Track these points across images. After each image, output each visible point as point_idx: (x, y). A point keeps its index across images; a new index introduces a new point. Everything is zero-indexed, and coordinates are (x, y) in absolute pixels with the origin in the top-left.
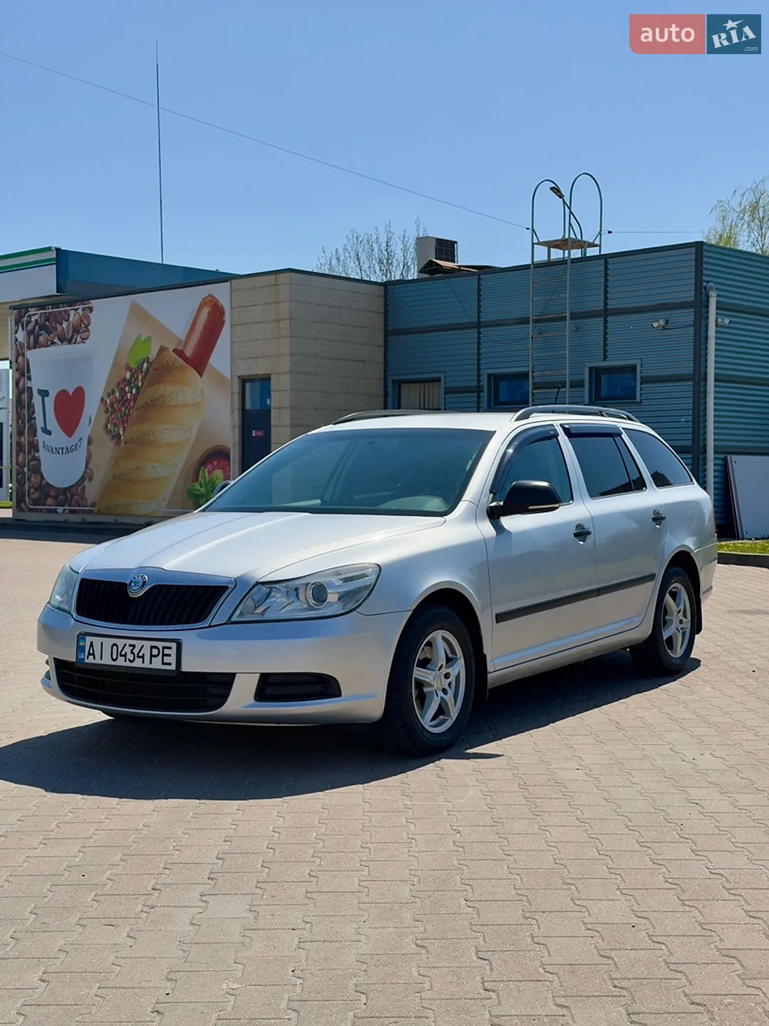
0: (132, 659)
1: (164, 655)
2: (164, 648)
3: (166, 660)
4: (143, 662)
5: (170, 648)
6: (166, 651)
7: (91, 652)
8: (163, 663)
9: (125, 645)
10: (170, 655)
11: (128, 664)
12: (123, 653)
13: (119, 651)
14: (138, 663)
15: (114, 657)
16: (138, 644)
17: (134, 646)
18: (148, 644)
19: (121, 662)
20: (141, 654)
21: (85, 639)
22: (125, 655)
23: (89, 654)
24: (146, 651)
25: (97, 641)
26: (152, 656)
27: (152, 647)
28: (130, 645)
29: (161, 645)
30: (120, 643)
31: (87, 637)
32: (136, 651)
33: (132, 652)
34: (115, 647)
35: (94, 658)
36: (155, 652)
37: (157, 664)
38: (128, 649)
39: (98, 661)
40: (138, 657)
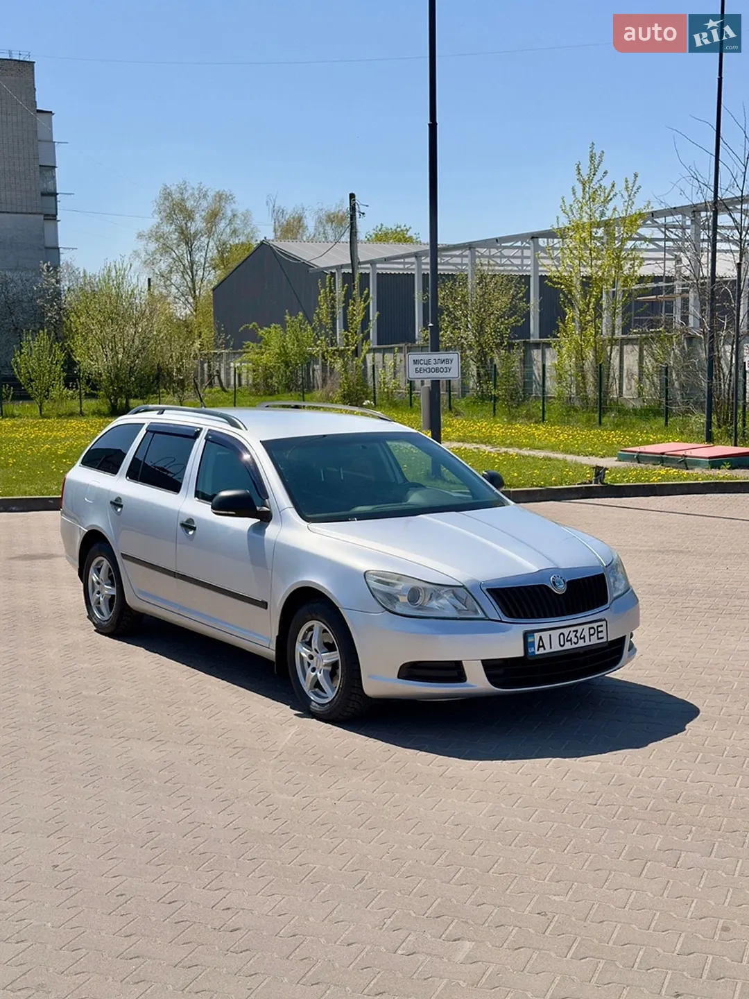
0: (576, 641)
1: (598, 632)
2: (598, 627)
3: (600, 635)
4: (585, 642)
5: (602, 626)
6: (600, 629)
7: (541, 644)
8: (598, 639)
9: (570, 632)
10: (602, 631)
11: (574, 646)
12: (569, 639)
13: (566, 637)
14: (581, 643)
15: (562, 644)
16: (579, 628)
17: (577, 631)
18: (586, 627)
19: (568, 646)
20: (582, 636)
21: (533, 636)
22: (571, 640)
23: (539, 647)
24: (586, 633)
25: (545, 635)
26: (590, 635)
27: (590, 629)
28: (574, 631)
29: (595, 625)
30: (566, 631)
31: (536, 634)
32: (578, 635)
33: (576, 636)
34: (562, 636)
35: (545, 649)
36: (592, 631)
37: (594, 640)
38: (572, 635)
39: (548, 650)
40: (581, 638)
